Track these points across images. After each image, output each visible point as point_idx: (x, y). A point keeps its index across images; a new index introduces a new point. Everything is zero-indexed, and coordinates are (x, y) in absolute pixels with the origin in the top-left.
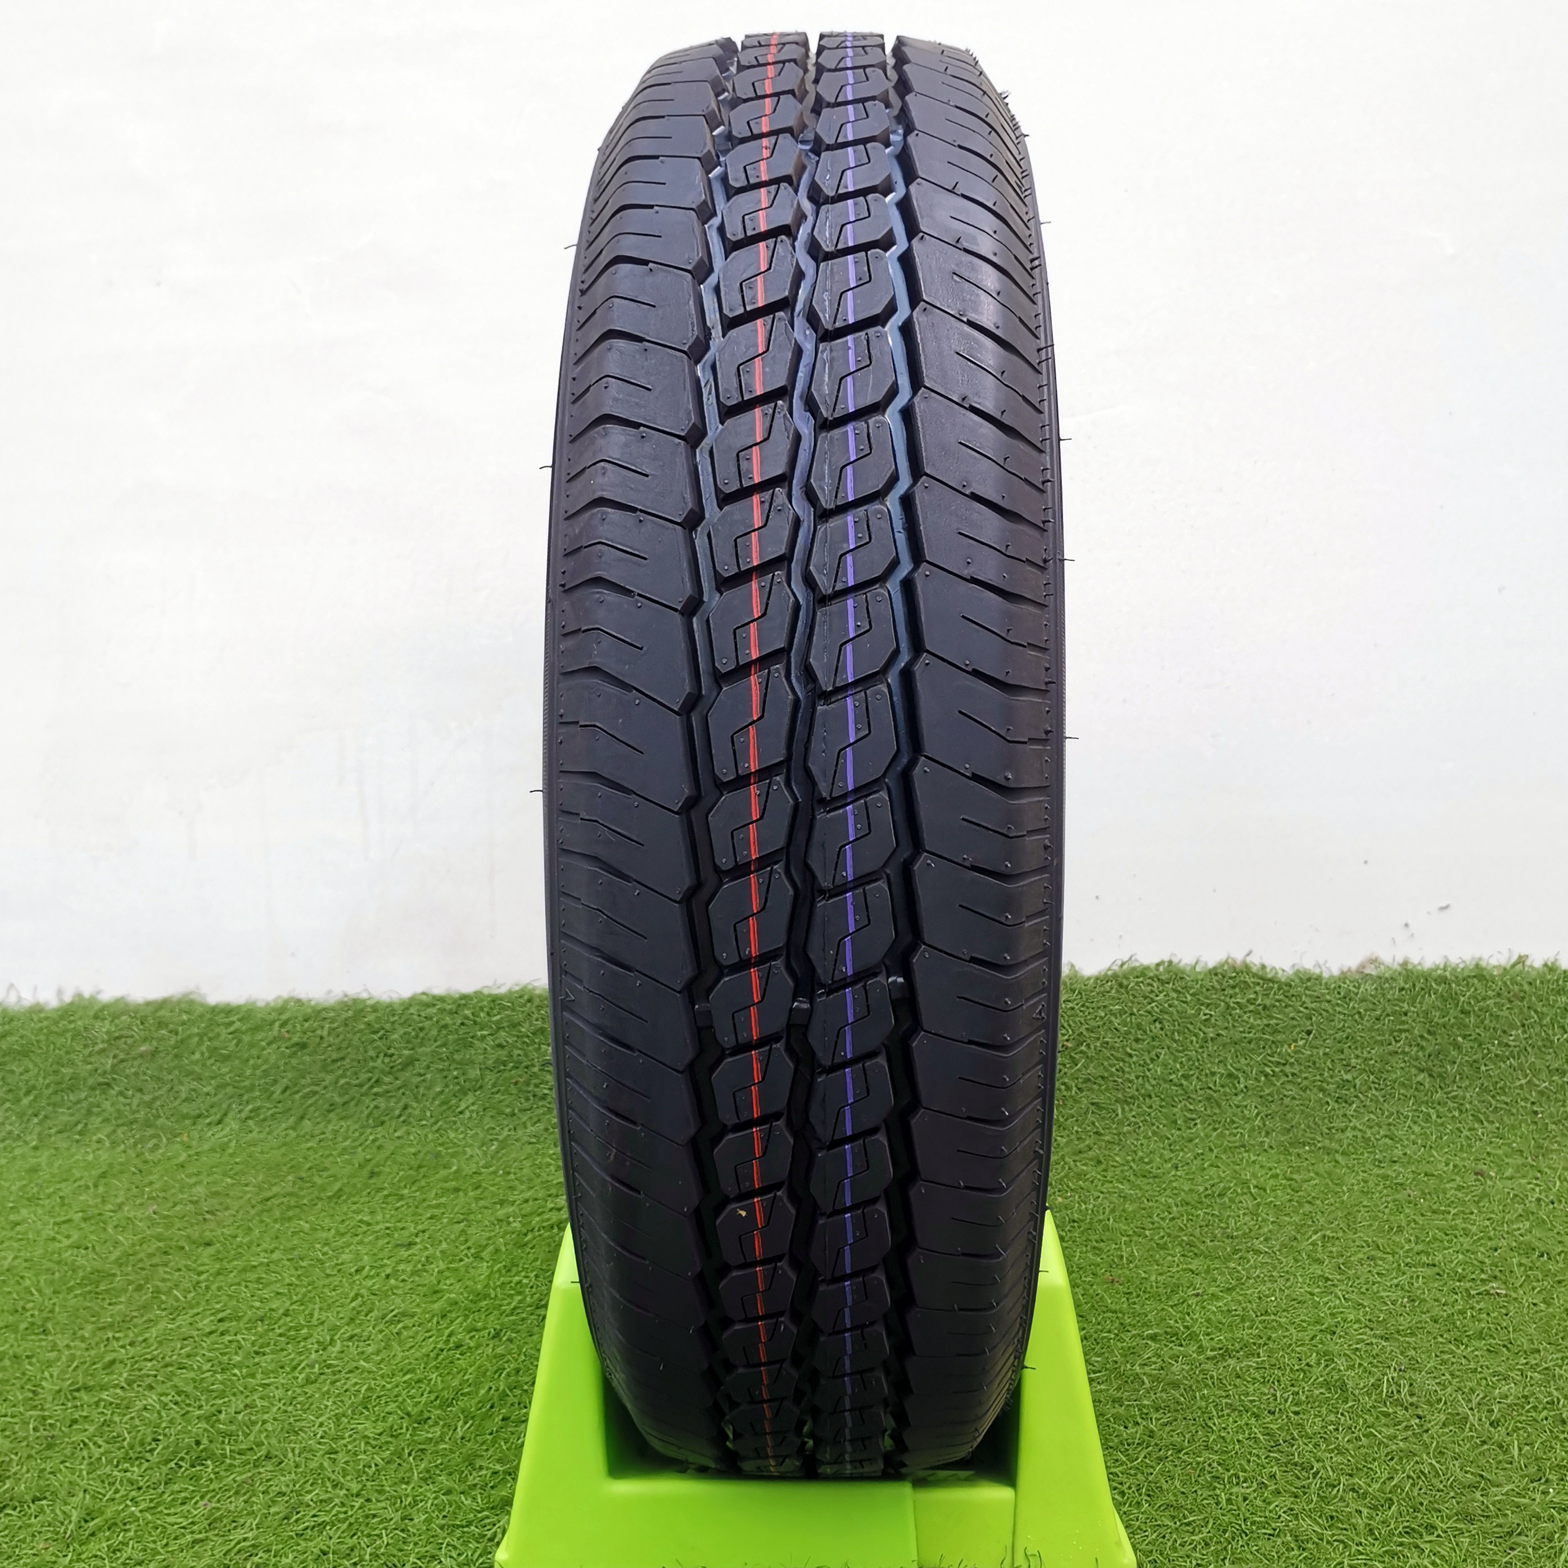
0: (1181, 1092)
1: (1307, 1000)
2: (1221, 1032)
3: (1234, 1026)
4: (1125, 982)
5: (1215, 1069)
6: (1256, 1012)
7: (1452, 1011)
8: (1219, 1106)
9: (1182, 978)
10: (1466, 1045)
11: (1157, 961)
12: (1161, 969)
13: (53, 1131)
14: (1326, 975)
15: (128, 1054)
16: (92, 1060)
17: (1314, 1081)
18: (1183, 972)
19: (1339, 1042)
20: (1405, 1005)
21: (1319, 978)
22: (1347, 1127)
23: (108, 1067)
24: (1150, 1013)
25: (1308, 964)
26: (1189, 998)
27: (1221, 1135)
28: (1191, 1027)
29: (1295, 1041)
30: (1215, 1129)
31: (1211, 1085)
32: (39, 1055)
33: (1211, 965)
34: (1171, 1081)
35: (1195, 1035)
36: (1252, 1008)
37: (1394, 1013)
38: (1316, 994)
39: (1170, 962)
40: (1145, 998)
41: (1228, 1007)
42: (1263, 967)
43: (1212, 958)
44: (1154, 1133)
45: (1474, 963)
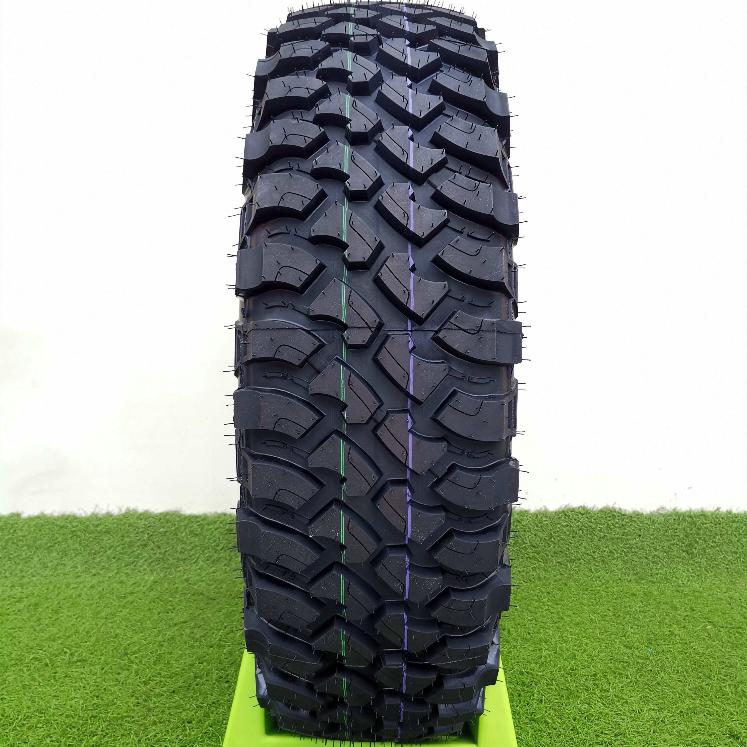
7: (694, 529)
10: (700, 542)
20: (676, 525)
21: (642, 514)
37: (672, 529)
38: (642, 520)
45: (701, 510)
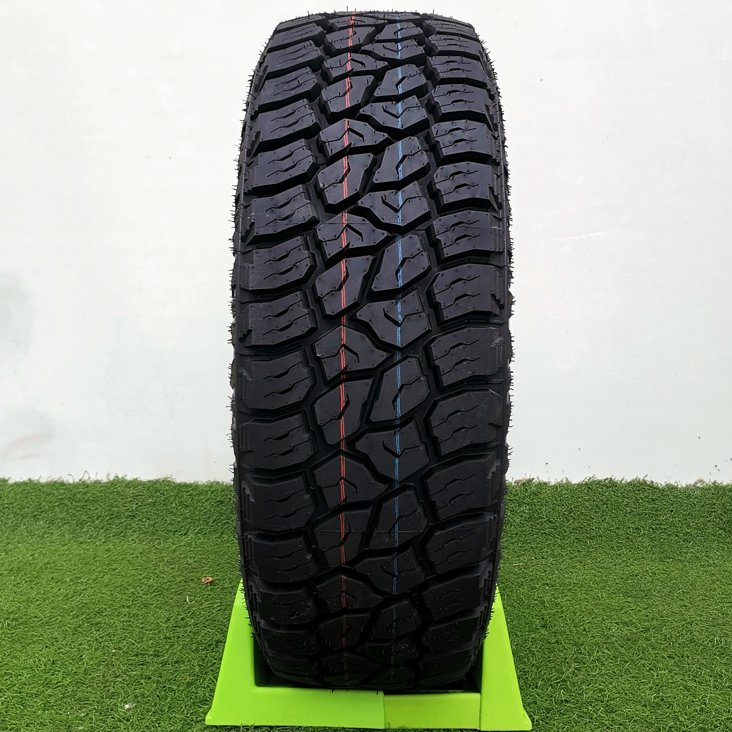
0: (615, 535)
1: (672, 497)
2: (633, 510)
3: (639, 508)
4: (591, 487)
5: (630, 525)
6: (649, 502)
8: (632, 542)
9: (616, 486)
11: (605, 478)
12: (607, 481)
13: (111, 535)
14: (679, 486)
15: (142, 503)
16: (126, 505)
17: (674, 532)
18: (616, 483)
19: (685, 516)
22: (688, 552)
23: (134, 508)
24: (602, 500)
25: (672, 482)
26: (619, 495)
27: (633, 554)
28: (620, 507)
29: (666, 515)
30: (630, 551)
31: (629, 533)
32: (102, 502)
33: (629, 481)
34: (611, 530)
35: (622, 511)
36: (647, 500)
39: (611, 479)
40: (600, 494)
41: (636, 499)
42: (652, 482)
43: (629, 478)
44: (604, 552)
